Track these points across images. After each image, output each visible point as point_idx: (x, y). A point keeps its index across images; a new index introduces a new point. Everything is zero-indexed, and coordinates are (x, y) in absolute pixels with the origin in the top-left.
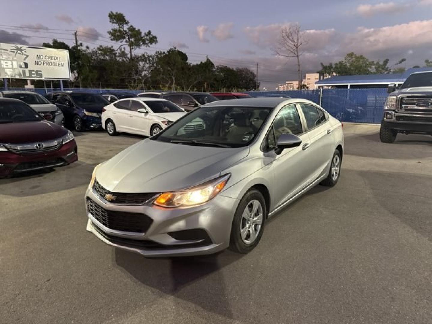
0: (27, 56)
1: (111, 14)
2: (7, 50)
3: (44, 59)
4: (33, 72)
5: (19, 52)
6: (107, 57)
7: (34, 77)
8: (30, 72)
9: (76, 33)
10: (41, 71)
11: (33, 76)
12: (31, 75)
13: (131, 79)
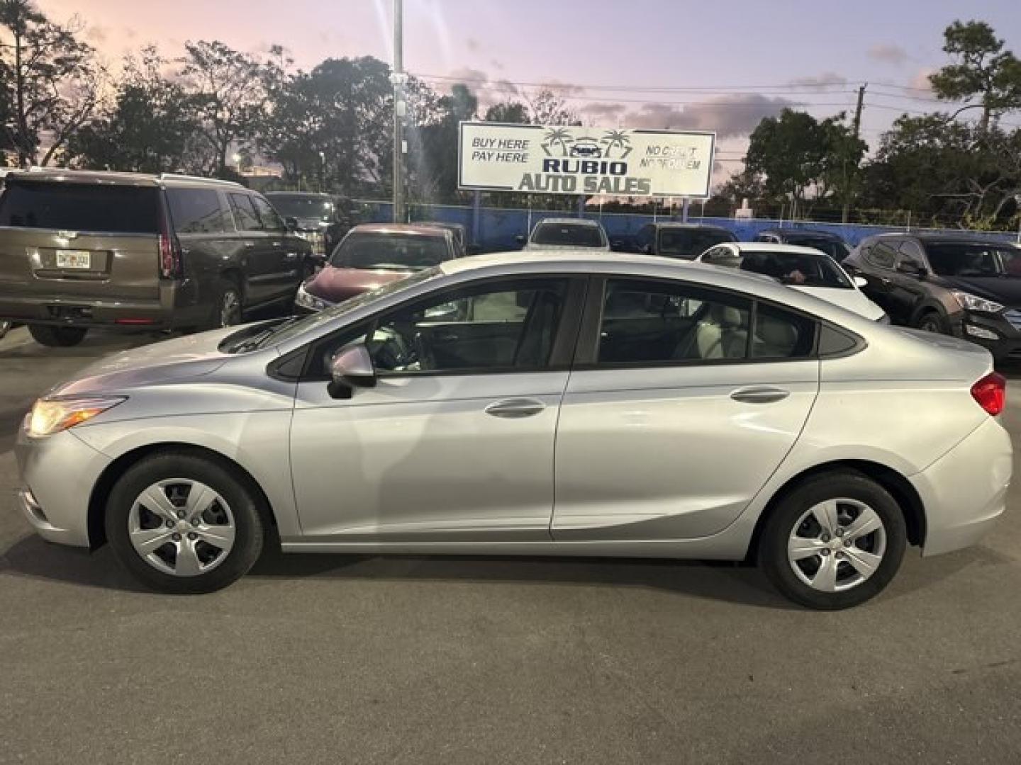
0: (629, 149)
1: (954, 28)
2: (595, 140)
3: (660, 154)
4: (633, 183)
5: (617, 142)
6: (937, 141)
7: (634, 193)
8: (628, 180)
9: (862, 89)
10: (649, 180)
11: (633, 189)
12: (629, 188)
13: (963, 198)
